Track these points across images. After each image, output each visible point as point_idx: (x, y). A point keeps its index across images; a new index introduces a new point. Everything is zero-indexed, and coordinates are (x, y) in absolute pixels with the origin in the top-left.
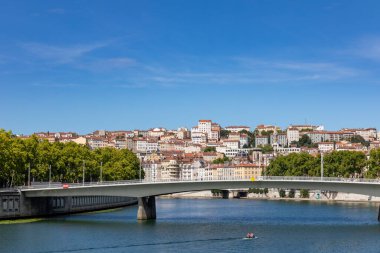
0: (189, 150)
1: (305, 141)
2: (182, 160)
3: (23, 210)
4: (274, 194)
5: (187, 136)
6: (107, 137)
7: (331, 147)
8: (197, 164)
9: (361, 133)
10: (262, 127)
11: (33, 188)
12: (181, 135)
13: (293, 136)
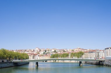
0: (35, 53)
1: (55, 51)
2: (35, 55)
3: (13, 65)
4: (52, 61)
5: (34, 51)
6: (19, 51)
7: (60, 52)
8: (37, 56)
9: (65, 50)
10: (47, 49)
11: (14, 61)
12: (33, 50)
13: (53, 50)
